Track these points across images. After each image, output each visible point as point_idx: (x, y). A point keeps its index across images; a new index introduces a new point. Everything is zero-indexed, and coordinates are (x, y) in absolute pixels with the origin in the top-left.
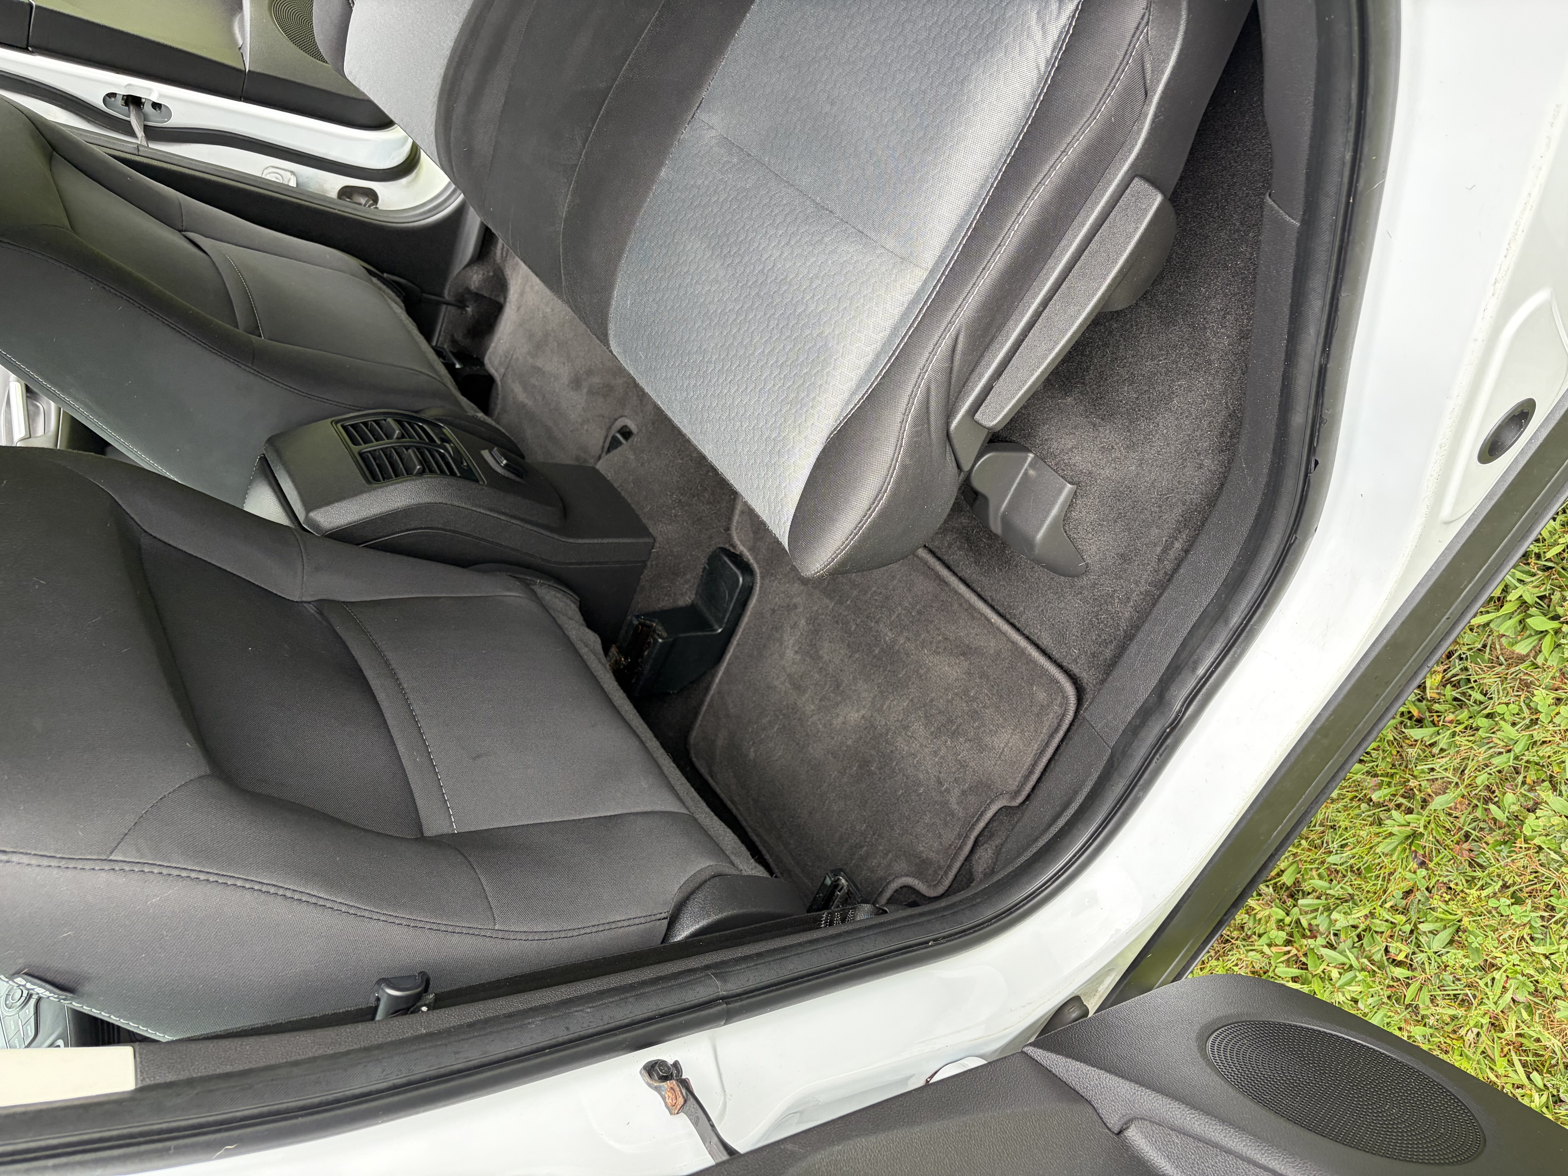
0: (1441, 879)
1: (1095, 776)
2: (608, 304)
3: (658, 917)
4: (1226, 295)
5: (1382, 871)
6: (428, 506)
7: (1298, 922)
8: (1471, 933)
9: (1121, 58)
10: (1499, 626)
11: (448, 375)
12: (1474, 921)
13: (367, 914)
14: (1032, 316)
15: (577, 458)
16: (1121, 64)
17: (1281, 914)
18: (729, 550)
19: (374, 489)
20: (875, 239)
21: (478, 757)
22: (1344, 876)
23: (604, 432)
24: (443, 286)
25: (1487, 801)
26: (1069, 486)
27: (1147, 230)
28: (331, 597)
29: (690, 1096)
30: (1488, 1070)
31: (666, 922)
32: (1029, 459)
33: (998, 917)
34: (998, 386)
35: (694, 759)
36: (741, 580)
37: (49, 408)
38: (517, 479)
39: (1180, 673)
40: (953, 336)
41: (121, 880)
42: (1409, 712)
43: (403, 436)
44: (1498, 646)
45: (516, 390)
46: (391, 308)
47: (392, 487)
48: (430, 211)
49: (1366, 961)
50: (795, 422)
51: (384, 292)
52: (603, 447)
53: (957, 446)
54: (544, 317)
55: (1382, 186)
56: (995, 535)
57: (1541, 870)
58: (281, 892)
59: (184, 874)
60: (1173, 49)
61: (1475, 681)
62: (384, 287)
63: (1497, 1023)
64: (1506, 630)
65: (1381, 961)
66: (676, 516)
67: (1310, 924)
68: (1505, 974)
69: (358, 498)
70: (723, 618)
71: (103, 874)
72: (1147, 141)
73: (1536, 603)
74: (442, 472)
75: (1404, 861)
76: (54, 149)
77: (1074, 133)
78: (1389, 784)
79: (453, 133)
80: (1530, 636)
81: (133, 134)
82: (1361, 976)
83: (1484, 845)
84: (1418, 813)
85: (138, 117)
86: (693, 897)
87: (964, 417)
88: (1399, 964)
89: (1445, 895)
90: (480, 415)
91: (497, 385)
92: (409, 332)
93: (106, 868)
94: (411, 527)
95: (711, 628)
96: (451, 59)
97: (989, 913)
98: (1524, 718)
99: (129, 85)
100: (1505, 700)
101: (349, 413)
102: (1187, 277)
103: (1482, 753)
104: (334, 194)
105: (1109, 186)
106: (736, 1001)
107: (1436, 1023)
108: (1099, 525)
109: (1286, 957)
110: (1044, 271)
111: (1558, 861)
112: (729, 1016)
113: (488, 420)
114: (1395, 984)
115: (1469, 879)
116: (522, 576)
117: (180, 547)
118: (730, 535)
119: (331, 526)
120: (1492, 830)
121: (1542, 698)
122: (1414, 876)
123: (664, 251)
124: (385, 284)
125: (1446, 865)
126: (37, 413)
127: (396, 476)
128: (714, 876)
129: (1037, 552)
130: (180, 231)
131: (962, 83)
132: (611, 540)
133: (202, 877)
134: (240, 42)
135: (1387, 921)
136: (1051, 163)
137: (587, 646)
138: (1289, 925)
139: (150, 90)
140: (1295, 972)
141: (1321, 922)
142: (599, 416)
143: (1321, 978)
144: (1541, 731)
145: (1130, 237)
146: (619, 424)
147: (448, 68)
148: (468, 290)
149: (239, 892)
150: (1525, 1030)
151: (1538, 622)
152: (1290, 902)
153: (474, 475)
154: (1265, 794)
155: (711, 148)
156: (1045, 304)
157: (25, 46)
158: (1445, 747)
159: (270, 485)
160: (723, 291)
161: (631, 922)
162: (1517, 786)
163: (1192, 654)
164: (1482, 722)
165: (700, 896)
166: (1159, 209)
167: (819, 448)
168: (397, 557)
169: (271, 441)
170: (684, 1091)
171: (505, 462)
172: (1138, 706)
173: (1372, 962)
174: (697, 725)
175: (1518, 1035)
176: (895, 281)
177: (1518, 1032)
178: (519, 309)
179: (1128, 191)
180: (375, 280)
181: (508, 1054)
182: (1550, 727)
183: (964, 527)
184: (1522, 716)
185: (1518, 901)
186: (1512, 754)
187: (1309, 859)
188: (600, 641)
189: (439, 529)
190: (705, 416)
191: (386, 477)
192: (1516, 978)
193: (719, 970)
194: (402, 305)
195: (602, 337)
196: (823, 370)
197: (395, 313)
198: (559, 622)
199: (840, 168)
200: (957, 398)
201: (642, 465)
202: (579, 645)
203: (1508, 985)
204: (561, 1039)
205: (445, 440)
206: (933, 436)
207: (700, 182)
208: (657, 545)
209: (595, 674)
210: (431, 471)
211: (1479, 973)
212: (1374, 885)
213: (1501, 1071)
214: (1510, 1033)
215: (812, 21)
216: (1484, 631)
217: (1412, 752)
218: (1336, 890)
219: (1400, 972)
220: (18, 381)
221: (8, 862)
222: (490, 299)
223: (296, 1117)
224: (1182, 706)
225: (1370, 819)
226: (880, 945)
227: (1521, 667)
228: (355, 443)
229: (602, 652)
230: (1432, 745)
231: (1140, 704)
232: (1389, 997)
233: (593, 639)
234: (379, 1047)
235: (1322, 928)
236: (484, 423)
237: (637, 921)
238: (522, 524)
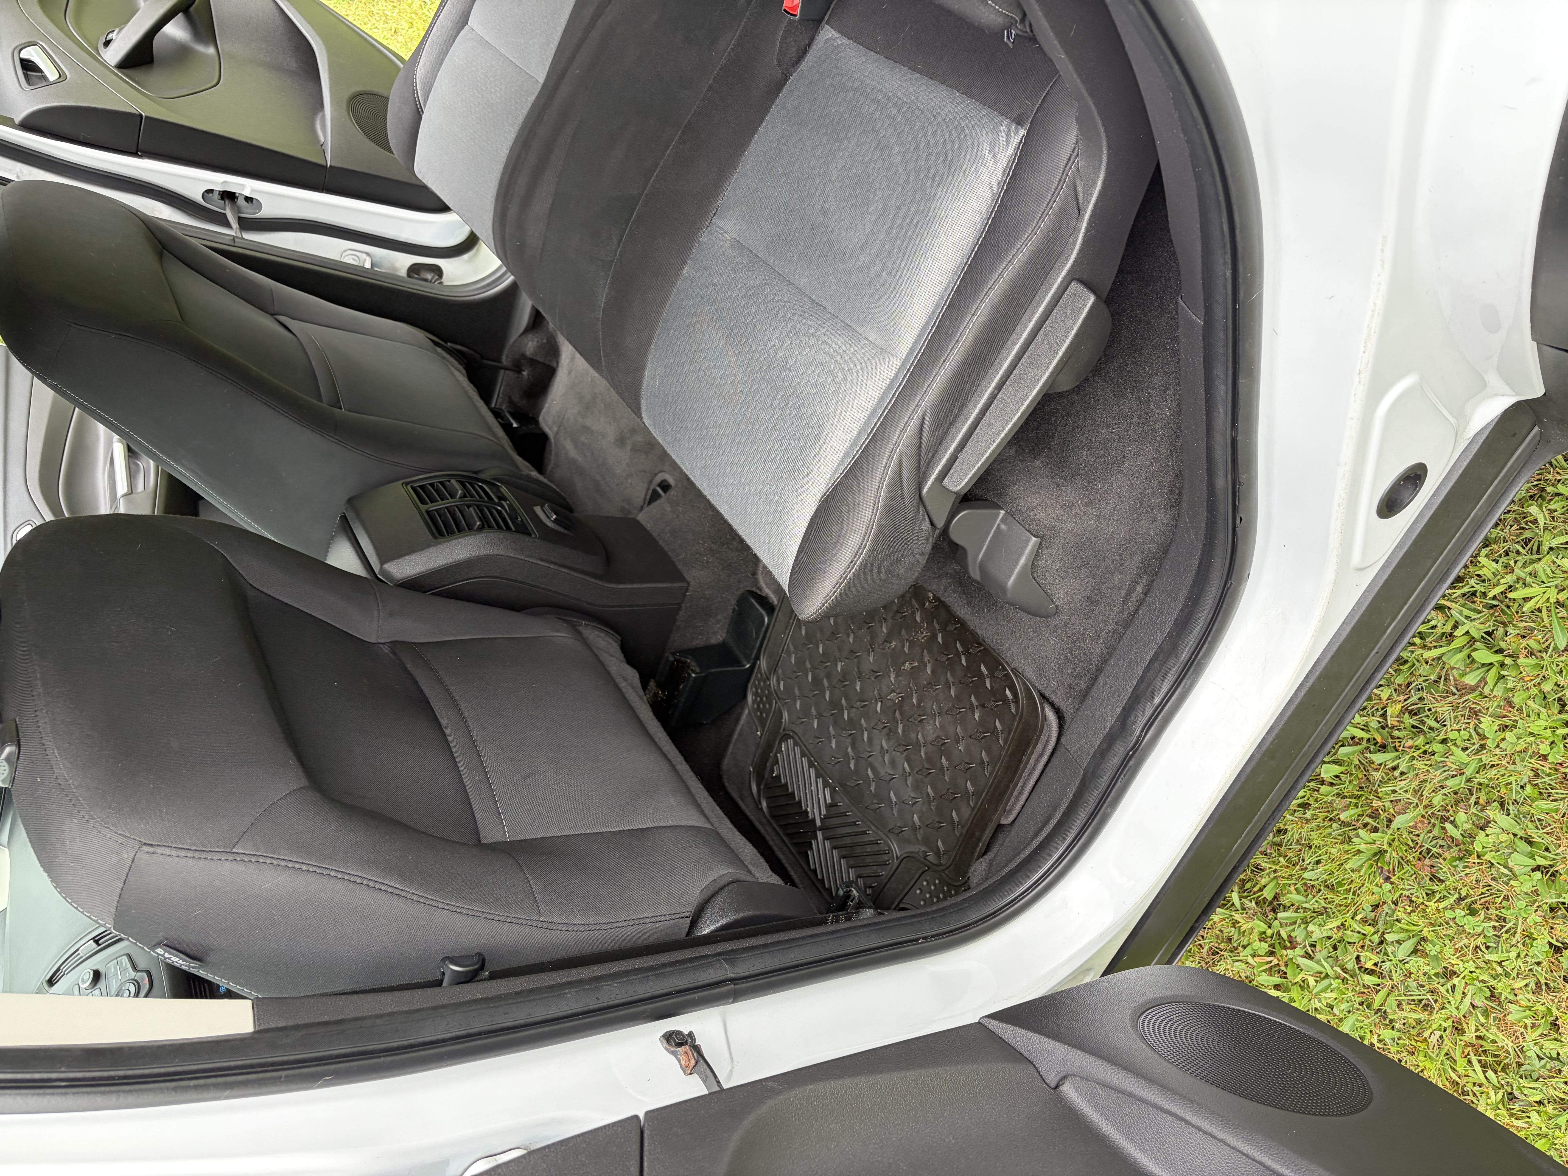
0: (1405, 893)
1: (1070, 796)
2: (640, 382)
3: (682, 915)
4: (1165, 373)
5: (1353, 886)
6: (487, 558)
7: (1278, 934)
8: (1432, 942)
9: (1056, 184)
10: (1449, 659)
11: (506, 437)
12: (1433, 931)
13: (434, 903)
14: (988, 399)
15: (623, 509)
16: (1056, 189)
17: (1263, 927)
18: (756, 593)
19: (440, 543)
20: (860, 332)
21: (528, 776)
22: (1320, 890)
23: (646, 486)
24: (501, 352)
25: (1444, 819)
26: (1034, 539)
27: (1082, 325)
28: (402, 639)
29: (700, 1059)
30: (1450, 1070)
31: (688, 920)
32: (1001, 515)
33: (983, 919)
34: (962, 456)
35: (726, 784)
36: (766, 619)
37: (148, 466)
38: (566, 532)
39: (1139, 703)
40: (920, 417)
41: (241, 868)
42: (1375, 739)
43: (465, 496)
44: (1451, 678)
45: (568, 447)
46: (454, 375)
47: (455, 542)
48: (488, 285)
49: (1338, 969)
50: (793, 486)
51: (448, 361)
52: (645, 499)
53: (929, 508)
54: (592, 381)
55: (1261, 296)
56: (975, 581)
57: (1493, 883)
58: (365, 882)
59: (290, 865)
60: (1098, 177)
61: (1430, 710)
62: (448, 356)
63: (1460, 1027)
64: (1456, 663)
65: (1354, 970)
66: (708, 562)
67: (1290, 936)
68: (1463, 981)
69: (425, 551)
70: (751, 654)
71: (228, 863)
72: (1081, 251)
73: (1482, 637)
74: (499, 527)
75: (1372, 877)
76: (164, 246)
77: (1018, 246)
78: (1356, 806)
79: (507, 230)
80: (1478, 668)
81: (228, 225)
82: (1335, 983)
83: (1442, 861)
84: (1384, 832)
85: (232, 210)
86: (713, 899)
87: (933, 483)
88: (1371, 972)
89: (1407, 907)
90: (534, 474)
91: (550, 442)
92: (470, 398)
93: (230, 858)
94: (472, 576)
95: (738, 663)
96: (506, 166)
97: (974, 916)
98: (1474, 744)
99: (225, 182)
100: (1456, 727)
101: (418, 475)
102: (1135, 358)
103: (1437, 776)
104: (403, 273)
105: (1050, 289)
106: (743, 983)
107: (1402, 1026)
108: (1065, 572)
109: (1267, 966)
110: (998, 360)
111: (1508, 875)
112: (737, 996)
113: (541, 478)
114: (1366, 991)
115: (1429, 892)
116: (569, 618)
117: (278, 597)
118: (756, 579)
119: (403, 576)
120: (1450, 847)
121: (1488, 725)
122: (1380, 890)
123: (687, 339)
124: (448, 353)
125: (1408, 880)
126: (138, 471)
127: (459, 531)
128: (732, 882)
129: (1009, 595)
130: (272, 315)
131: (929, 200)
132: (648, 585)
133: (304, 868)
134: (322, 139)
135: (1359, 932)
136: (999, 272)
137: (626, 680)
138: (1272, 937)
139: (243, 185)
140: (1276, 980)
141: (1299, 934)
142: (641, 471)
143: (1300, 986)
144: (1488, 755)
145: (1068, 332)
146: (659, 478)
147: (503, 173)
148: (523, 356)
149: (333, 881)
150: (1483, 1032)
151: (1483, 655)
152: (1271, 915)
153: (527, 529)
154: (1220, 810)
155: (726, 250)
156: (999, 387)
157: (134, 151)
158: (1405, 770)
159: (350, 540)
160: (735, 375)
161: (658, 919)
162: (1470, 806)
163: (1148, 686)
164: (1437, 747)
165: (719, 898)
166: (1092, 308)
167: (813, 509)
168: (460, 603)
169: (350, 501)
170: (695, 1055)
171: (554, 517)
172: (1105, 731)
173: (1345, 970)
174: (729, 753)
175: (1479, 1037)
176: (875, 368)
177: (1478, 1034)
178: (570, 373)
179: (1067, 292)
180: (439, 350)
181: (548, 1017)
182: (1497, 751)
183: (957, 573)
184: (1472, 741)
185: (1473, 912)
186: (1464, 777)
187: (1287, 875)
188: (638, 676)
189: (496, 577)
190: (721, 480)
191: (450, 533)
192: (1473, 985)
193: (730, 957)
194: (464, 371)
195: (636, 410)
196: (815, 443)
197: (458, 381)
198: (602, 659)
199: (831, 271)
200: (927, 467)
201: (678, 517)
202: (619, 680)
203: (1466, 991)
204: (591, 1007)
205: (502, 498)
206: (907, 500)
207: (716, 280)
208: (691, 588)
209: (633, 705)
210: (490, 527)
211: (1442, 980)
212: (1345, 898)
213: (1461, 1071)
214: (1470, 1036)
215: (809, 143)
216: (1438, 664)
217: (1377, 776)
218: (1312, 903)
219: (1369, 980)
220: (121, 442)
221: (153, 853)
222: (544, 364)
223: (379, 1057)
224: (1142, 731)
225: (1341, 838)
226: (874, 941)
227: (1470, 697)
228: (423, 502)
229: (640, 685)
230: (1394, 768)
231: (1107, 730)
232: (1361, 1004)
233: (633, 675)
234: (444, 1006)
235: (1299, 940)
236: (536, 481)
237: (663, 918)
238: (570, 572)
